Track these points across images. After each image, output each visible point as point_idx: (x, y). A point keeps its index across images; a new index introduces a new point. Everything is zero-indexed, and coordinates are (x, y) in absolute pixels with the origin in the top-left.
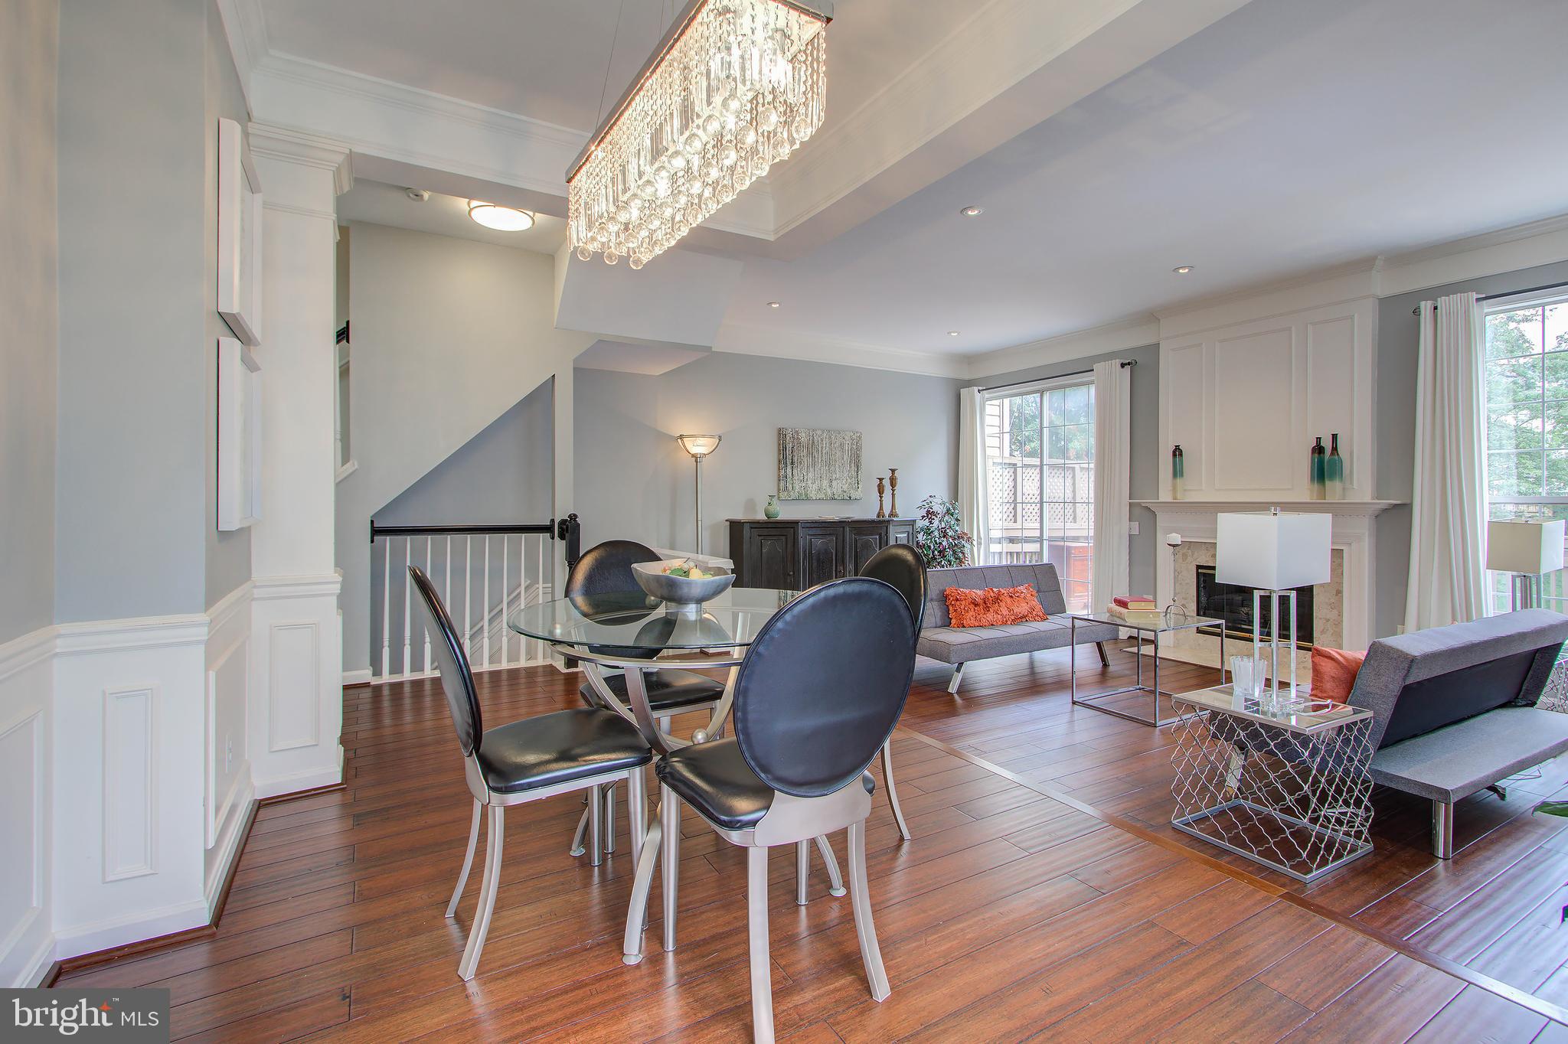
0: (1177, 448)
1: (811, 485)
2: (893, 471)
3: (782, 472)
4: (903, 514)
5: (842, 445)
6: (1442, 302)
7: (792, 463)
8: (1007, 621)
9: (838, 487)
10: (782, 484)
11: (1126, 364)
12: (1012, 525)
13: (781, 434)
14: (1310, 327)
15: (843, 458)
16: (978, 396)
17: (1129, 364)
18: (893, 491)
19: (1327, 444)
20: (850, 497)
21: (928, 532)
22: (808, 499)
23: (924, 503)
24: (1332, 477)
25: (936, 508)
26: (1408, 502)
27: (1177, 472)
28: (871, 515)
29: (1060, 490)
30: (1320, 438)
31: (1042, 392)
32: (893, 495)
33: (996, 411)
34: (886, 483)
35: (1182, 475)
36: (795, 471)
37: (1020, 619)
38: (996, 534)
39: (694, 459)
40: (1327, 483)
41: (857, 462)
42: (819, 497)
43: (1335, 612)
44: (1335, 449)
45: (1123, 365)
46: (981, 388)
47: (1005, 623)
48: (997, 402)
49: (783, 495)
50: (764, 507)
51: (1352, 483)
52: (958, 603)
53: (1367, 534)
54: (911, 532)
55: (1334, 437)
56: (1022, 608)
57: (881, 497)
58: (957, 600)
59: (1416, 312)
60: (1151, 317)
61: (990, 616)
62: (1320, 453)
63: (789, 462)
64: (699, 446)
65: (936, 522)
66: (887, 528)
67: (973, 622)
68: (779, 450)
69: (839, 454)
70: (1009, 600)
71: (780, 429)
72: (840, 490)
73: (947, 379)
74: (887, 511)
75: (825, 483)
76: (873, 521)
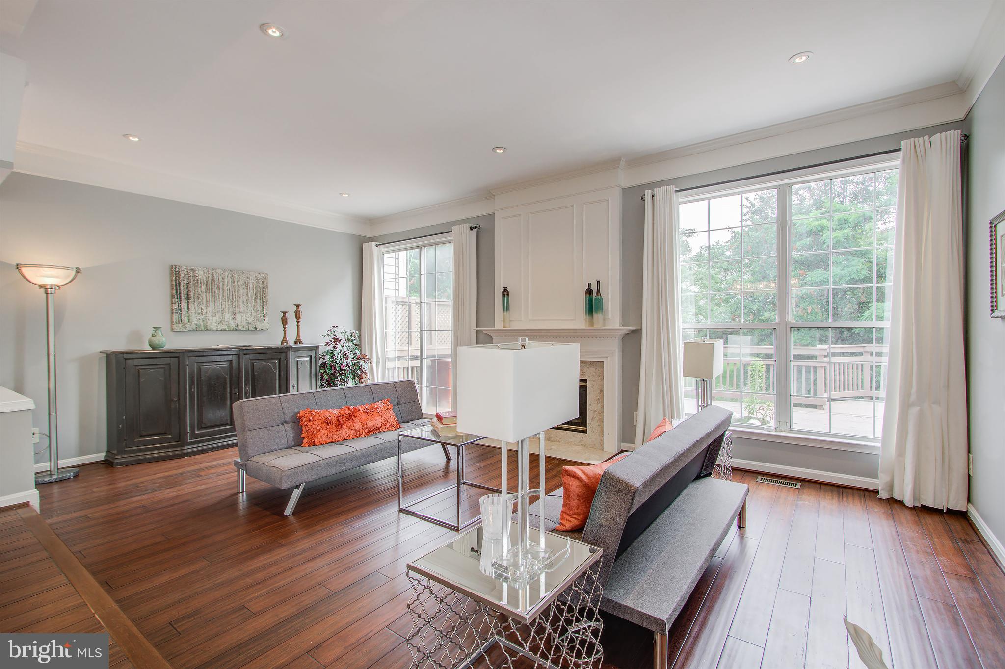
0: (505, 289)
1: (211, 318)
2: (298, 306)
3: (176, 306)
4: (307, 342)
5: (246, 284)
6: (657, 191)
7: (188, 298)
8: (360, 435)
9: (242, 320)
10: (176, 317)
11: (473, 228)
12: (406, 347)
13: (174, 272)
14: (584, 206)
15: (247, 295)
16: (375, 250)
17: (475, 227)
18: (298, 322)
19: (594, 288)
20: (256, 328)
21: (332, 354)
22: (207, 330)
23: (329, 332)
24: (597, 311)
25: (340, 336)
26: (639, 328)
27: (506, 307)
28: (277, 343)
29: (448, 321)
30: (590, 283)
31: (421, 248)
32: (298, 326)
33: (392, 262)
34: (291, 317)
35: (508, 309)
36: (191, 306)
37: (372, 431)
38: (391, 355)
39: (43, 290)
40: (595, 315)
41: (262, 297)
42: (220, 328)
43: (599, 405)
44: (598, 291)
45: (471, 228)
46: (378, 243)
47: (358, 436)
48: (392, 255)
49: (176, 327)
50: (148, 339)
51: (608, 316)
52: (311, 423)
53: (617, 350)
54: (313, 355)
55: (598, 282)
56: (378, 421)
57: (284, 328)
58: (310, 420)
59: (643, 198)
60: (488, 193)
61: (344, 432)
62: (590, 294)
63: (184, 297)
64: (48, 277)
65: (339, 347)
66: (286, 353)
67: (325, 439)
68: (172, 286)
69: (242, 291)
70: (363, 416)
71: (172, 267)
72: (244, 323)
73: (352, 235)
74: (291, 341)
75: (228, 316)
76: (277, 348)
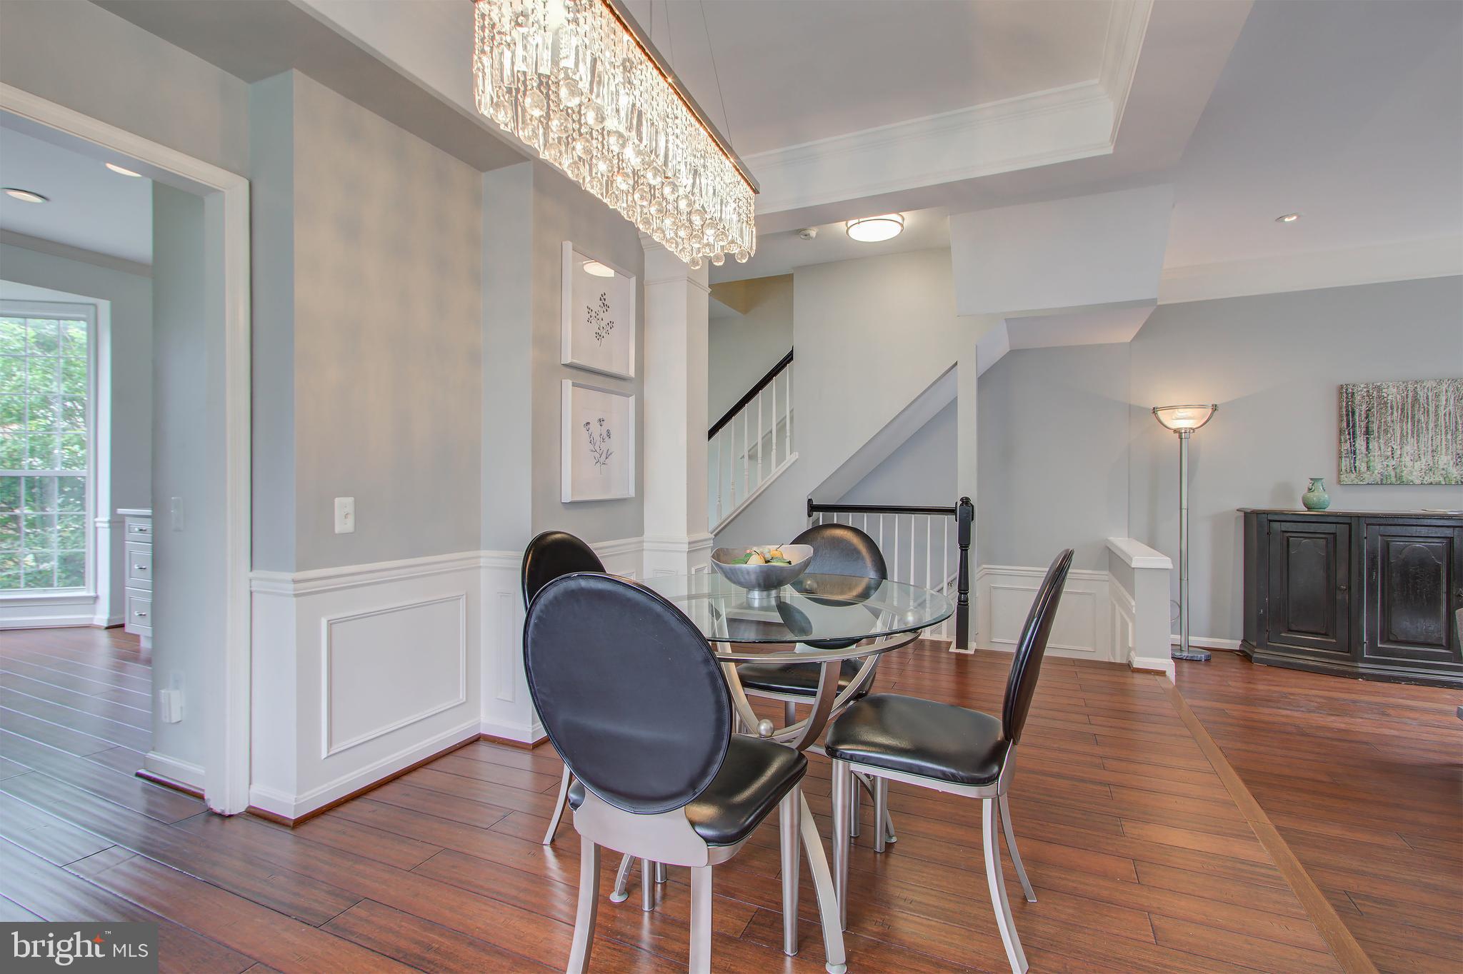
1: (1409, 464)
3: (1346, 446)
10: (1346, 463)
13: (1345, 394)
22: (1402, 484)
39: (1177, 435)
42: (1428, 480)
49: (1346, 478)
50: (1302, 495)
63: (1360, 431)
64: (1183, 419)
68: (1341, 416)
71: (1342, 388)
